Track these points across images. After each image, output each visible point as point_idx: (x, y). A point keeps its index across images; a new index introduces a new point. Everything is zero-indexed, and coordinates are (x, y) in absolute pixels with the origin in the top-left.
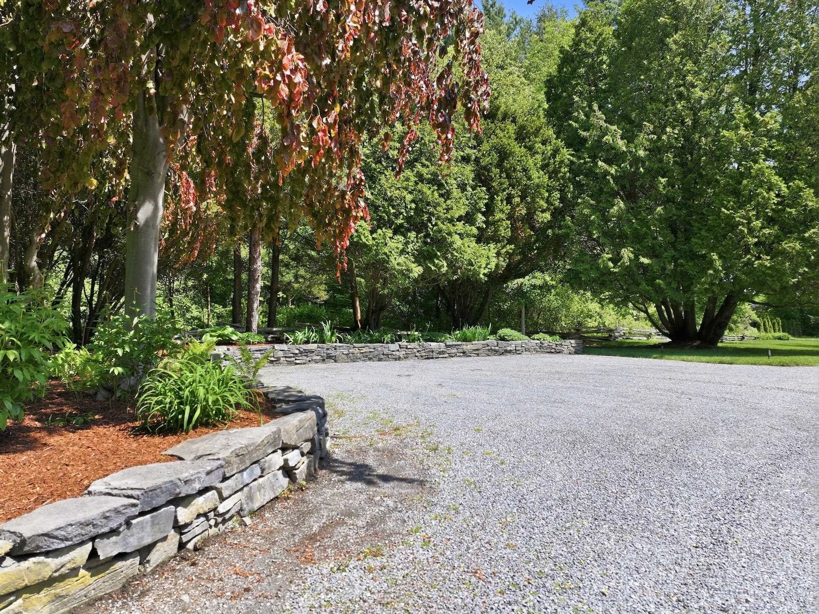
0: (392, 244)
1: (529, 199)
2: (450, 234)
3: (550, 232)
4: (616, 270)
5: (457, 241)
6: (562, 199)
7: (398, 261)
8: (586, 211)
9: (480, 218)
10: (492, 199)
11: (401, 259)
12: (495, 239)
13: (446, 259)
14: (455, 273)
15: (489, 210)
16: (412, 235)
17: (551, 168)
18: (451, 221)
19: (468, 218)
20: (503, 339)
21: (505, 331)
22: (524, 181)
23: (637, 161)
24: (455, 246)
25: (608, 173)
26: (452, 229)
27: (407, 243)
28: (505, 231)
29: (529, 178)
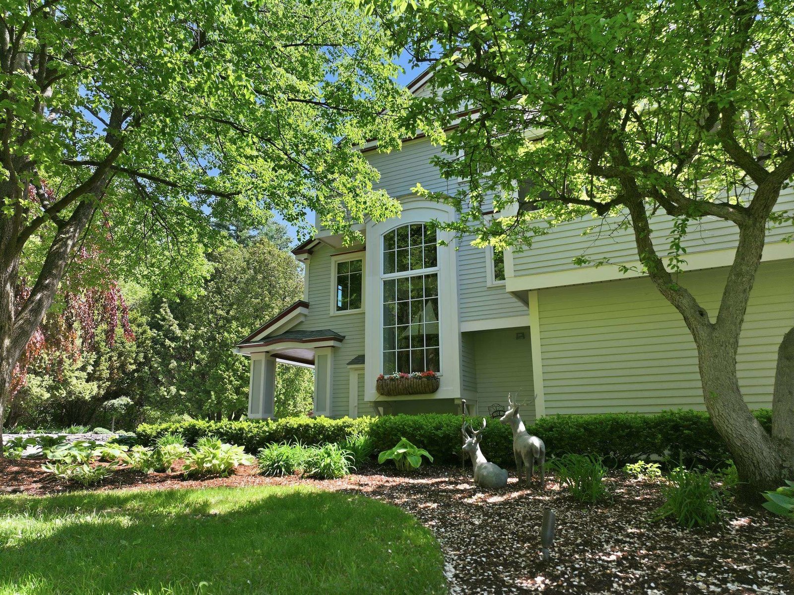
0: (34, 382)
1: (123, 358)
2: (70, 377)
3: (136, 375)
4: (168, 397)
5: (74, 381)
6: (145, 357)
7: (36, 391)
8: (156, 365)
9: (90, 369)
10: (99, 358)
11: (38, 390)
12: (99, 379)
13: (66, 389)
14: (71, 397)
15: (97, 364)
16: (47, 377)
17: (140, 341)
18: (72, 371)
19: (83, 369)
20: (96, 433)
21: (97, 429)
22: (121, 349)
23: (186, 342)
24: (72, 383)
25: (170, 346)
26: (72, 375)
27: (42, 381)
28: (106, 374)
29: (124, 347)
